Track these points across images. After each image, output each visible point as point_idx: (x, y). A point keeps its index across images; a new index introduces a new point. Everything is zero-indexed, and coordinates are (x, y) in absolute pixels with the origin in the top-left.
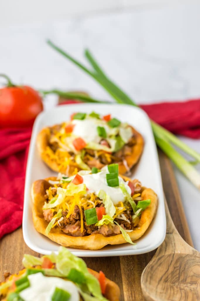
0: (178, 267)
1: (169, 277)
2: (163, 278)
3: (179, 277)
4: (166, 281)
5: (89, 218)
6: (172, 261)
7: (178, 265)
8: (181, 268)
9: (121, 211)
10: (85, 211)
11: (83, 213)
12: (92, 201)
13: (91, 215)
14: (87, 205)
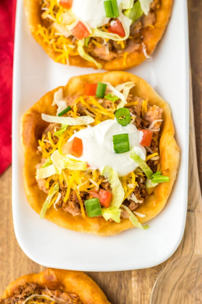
0: (195, 269)
1: (184, 282)
2: (178, 285)
3: (196, 282)
4: (180, 288)
5: (91, 211)
6: (189, 263)
7: (196, 266)
8: (199, 271)
9: (131, 191)
10: (86, 202)
11: (84, 202)
12: (95, 181)
13: (93, 208)
14: (89, 183)
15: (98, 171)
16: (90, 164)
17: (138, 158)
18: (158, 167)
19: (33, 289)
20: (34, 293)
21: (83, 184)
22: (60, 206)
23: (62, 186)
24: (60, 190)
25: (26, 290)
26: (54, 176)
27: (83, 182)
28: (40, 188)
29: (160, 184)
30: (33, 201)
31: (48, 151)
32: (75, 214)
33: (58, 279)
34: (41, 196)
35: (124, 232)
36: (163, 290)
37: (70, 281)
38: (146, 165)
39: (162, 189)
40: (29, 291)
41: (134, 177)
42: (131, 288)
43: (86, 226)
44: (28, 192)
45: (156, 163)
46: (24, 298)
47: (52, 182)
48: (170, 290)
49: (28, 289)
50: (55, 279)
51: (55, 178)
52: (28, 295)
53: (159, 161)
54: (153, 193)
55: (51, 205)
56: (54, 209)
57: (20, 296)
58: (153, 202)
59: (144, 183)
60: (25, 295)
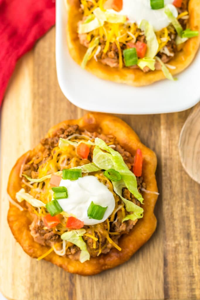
5: (129, 60)
9: (164, 45)
10: (124, 51)
11: (122, 52)
12: (132, 33)
13: (131, 56)
14: (127, 36)
15: (135, 24)
16: (129, 17)
17: (171, 15)
18: (187, 26)
19: (74, 129)
20: (75, 133)
21: (122, 36)
22: (100, 57)
23: (102, 39)
24: (100, 44)
25: (68, 130)
26: (95, 31)
27: (122, 34)
28: (81, 42)
29: (190, 39)
30: (75, 53)
31: (89, 9)
32: (112, 65)
33: (96, 121)
34: (82, 49)
35: (156, 82)
36: (190, 134)
37: (107, 124)
38: (177, 23)
39: (191, 44)
40: (71, 131)
41: (166, 32)
42: (160, 135)
43: (122, 76)
44: (71, 45)
45: (185, 21)
46: (66, 137)
47: (92, 37)
48: (196, 134)
49: (70, 129)
50: (94, 122)
51: (95, 33)
52: (70, 134)
53: (189, 20)
54: (181, 50)
55: (92, 56)
56: (95, 60)
57: (63, 136)
58: (182, 57)
59: (175, 39)
60: (67, 134)
